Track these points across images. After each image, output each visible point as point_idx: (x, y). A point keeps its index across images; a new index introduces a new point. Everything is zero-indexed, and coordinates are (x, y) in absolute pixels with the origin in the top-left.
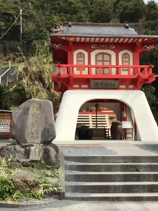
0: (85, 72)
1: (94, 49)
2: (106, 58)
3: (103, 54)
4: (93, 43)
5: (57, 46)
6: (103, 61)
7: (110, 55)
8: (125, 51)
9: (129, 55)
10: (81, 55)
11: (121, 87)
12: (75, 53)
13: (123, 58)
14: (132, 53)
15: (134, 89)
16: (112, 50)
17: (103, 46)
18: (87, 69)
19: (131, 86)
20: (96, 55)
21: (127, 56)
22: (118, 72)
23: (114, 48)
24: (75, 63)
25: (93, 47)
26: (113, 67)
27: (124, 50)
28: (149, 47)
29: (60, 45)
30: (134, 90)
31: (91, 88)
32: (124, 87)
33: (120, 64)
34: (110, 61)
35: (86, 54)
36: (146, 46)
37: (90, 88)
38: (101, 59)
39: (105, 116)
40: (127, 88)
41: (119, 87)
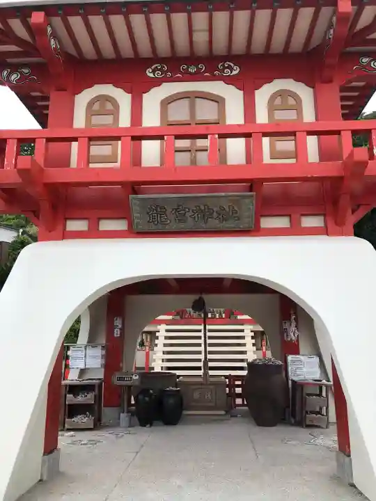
1: (157, 83)
2: (207, 111)
3: (192, 96)
4: (155, 59)
6: (193, 123)
7: (219, 101)
8: (279, 85)
9: (298, 99)
10: (105, 105)
11: (267, 223)
12: (83, 99)
13: (272, 108)
14: (310, 90)
15: (325, 231)
16: (229, 80)
17: (192, 70)
19: (313, 222)
20: (165, 103)
21: (291, 101)
23: (234, 73)
25: (154, 72)
27: (276, 81)
29: (26, 71)
30: (325, 237)
31: (135, 229)
32: (282, 222)
34: (220, 122)
35: (123, 99)
36: (366, 60)
38: (185, 117)
39: (242, 331)
40: (295, 230)
41: (258, 223)
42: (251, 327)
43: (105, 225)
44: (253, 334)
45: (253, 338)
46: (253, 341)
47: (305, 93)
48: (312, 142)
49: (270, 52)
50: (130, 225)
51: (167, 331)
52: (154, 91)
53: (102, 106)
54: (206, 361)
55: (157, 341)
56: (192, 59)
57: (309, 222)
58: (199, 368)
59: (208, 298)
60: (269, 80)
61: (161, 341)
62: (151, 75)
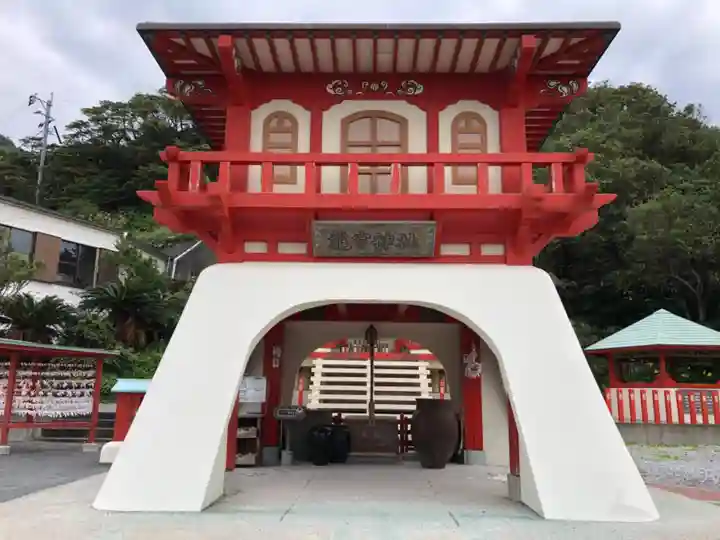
0: (294, 186)
1: (338, 100)
3: (373, 116)
4: (336, 74)
5: (187, 88)
6: (374, 145)
7: (402, 122)
8: (464, 106)
9: (483, 122)
10: (282, 124)
11: (447, 250)
12: (259, 116)
13: (455, 132)
14: (496, 114)
15: (504, 260)
16: (413, 100)
17: (375, 87)
19: (497, 250)
20: (346, 123)
21: (475, 124)
23: (418, 92)
25: (334, 88)
27: (460, 102)
28: (565, 89)
29: (200, 83)
30: (504, 266)
31: (315, 254)
32: (463, 250)
34: (402, 143)
35: (303, 117)
36: (553, 84)
37: (312, 257)
38: (366, 137)
39: (416, 368)
40: (475, 258)
41: (437, 250)
42: (427, 364)
43: (285, 248)
44: (429, 372)
45: (428, 377)
46: (430, 380)
47: (489, 115)
48: (494, 173)
49: (457, 71)
50: (310, 249)
51: (325, 366)
52: (335, 108)
53: (280, 122)
54: (372, 403)
55: (312, 379)
56: (375, 75)
57: (488, 250)
58: (364, 411)
59: (381, 326)
60: (453, 100)
61: (317, 379)
62: (332, 92)
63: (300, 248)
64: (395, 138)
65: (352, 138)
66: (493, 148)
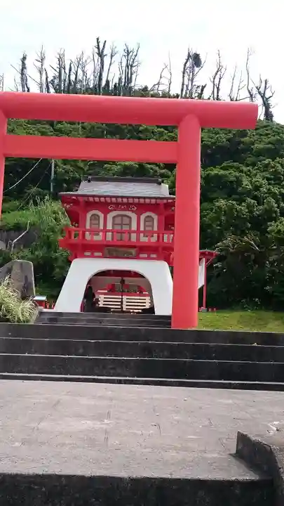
0: (98, 238)
1: (111, 211)
2: (126, 220)
3: (122, 216)
4: (111, 203)
6: (121, 225)
7: (130, 218)
8: (148, 214)
9: (153, 219)
10: (95, 217)
11: (141, 256)
12: (89, 215)
13: (145, 221)
14: (157, 216)
15: (157, 259)
16: (133, 211)
17: (122, 207)
18: (101, 234)
19: (154, 256)
20: (114, 218)
21: (151, 219)
22: (138, 239)
23: (135, 209)
24: (88, 227)
26: (134, 232)
29: (71, 205)
30: (157, 261)
32: (146, 256)
33: (142, 229)
34: (130, 224)
35: (102, 216)
37: (104, 256)
38: (120, 222)
40: (149, 258)
41: (138, 256)
43: (96, 254)
47: (155, 217)
49: (146, 203)
51: (105, 298)
52: (111, 213)
56: (122, 204)
59: (125, 278)
60: (146, 211)
62: (110, 208)
63: (100, 254)
64: (128, 222)
65: (116, 222)
66: (156, 229)
